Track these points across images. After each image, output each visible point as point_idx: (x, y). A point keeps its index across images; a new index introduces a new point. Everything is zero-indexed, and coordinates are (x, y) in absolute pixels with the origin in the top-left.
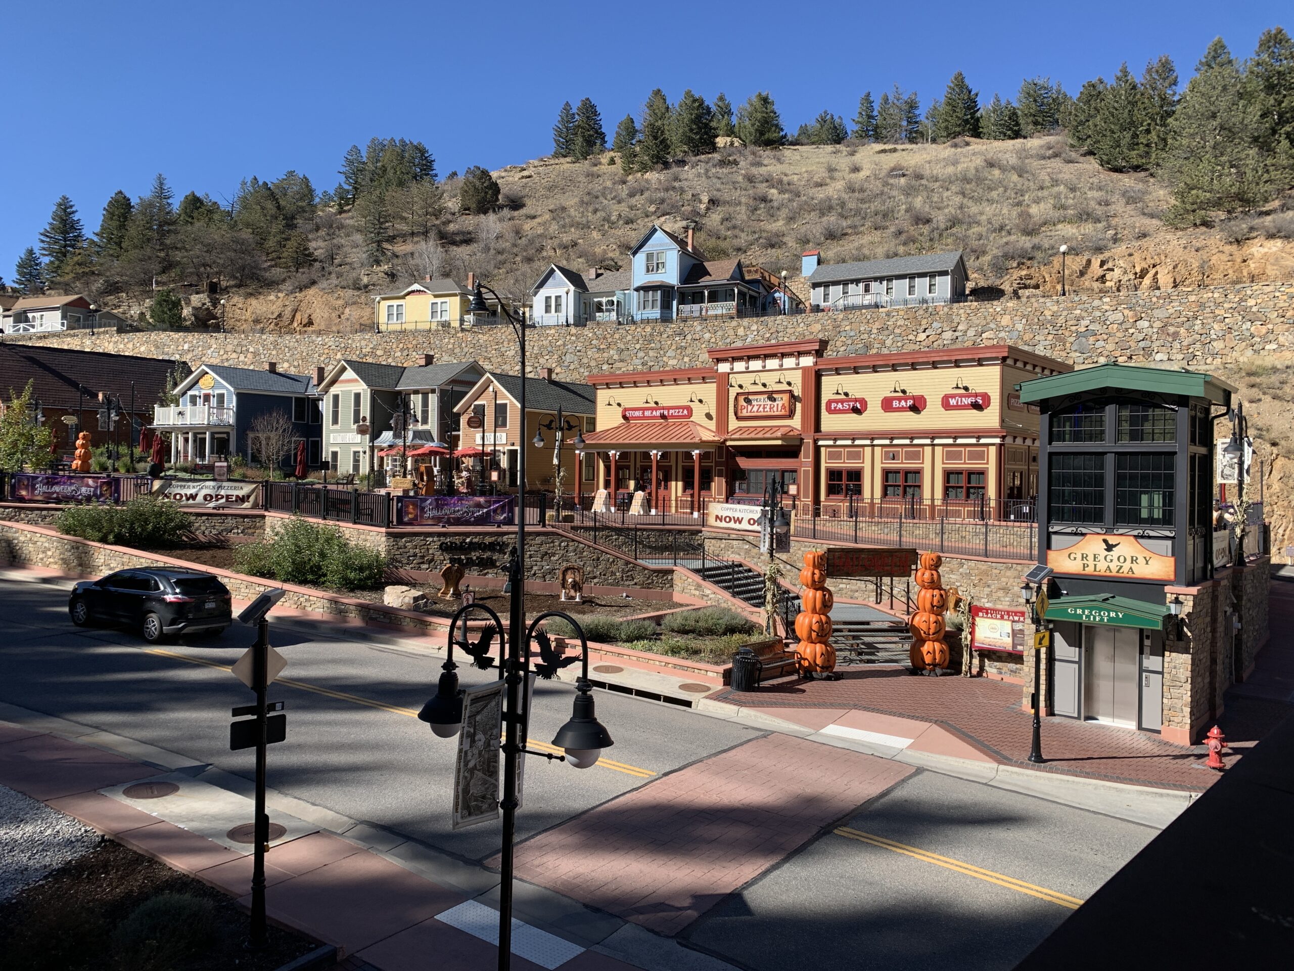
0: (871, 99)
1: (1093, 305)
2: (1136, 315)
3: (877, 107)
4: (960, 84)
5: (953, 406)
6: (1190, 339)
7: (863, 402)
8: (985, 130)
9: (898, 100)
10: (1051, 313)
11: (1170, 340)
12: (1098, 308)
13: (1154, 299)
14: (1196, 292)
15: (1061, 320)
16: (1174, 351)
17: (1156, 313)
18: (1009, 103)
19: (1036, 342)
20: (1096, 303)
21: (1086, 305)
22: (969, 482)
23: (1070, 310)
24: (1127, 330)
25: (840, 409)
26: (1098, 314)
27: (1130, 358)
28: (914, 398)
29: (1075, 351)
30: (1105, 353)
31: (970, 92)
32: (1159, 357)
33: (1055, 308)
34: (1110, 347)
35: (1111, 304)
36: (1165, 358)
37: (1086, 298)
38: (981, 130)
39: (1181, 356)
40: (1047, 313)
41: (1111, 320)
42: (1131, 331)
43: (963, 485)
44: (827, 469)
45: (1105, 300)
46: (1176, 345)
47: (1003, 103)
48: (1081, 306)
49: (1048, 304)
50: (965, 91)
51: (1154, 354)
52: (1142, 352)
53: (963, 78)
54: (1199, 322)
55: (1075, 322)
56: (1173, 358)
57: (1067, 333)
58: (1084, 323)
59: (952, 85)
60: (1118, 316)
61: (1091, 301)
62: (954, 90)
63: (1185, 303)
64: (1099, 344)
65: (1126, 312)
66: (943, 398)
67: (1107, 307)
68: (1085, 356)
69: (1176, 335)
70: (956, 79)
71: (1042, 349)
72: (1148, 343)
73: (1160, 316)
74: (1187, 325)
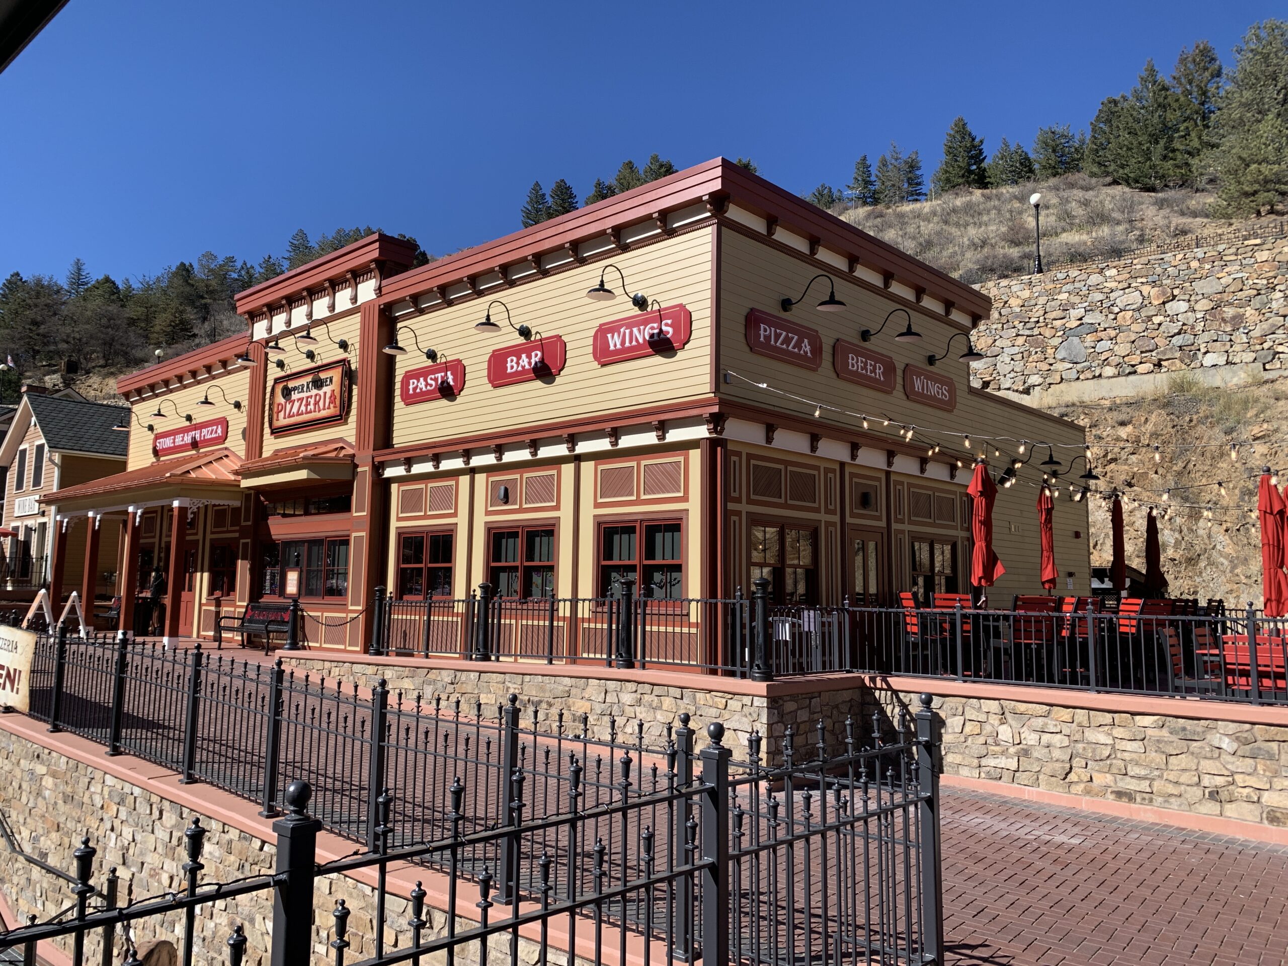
0: (868, 163)
1: (1089, 282)
2: (1164, 293)
3: (874, 171)
4: (962, 130)
5: (617, 352)
6: (1265, 326)
7: (458, 368)
8: (992, 180)
9: (896, 159)
10: (1020, 302)
11: (1228, 329)
12: (1098, 288)
13: (1195, 264)
14: (1269, 246)
15: (1037, 313)
16: (1237, 348)
17: (1198, 286)
18: (1019, 147)
19: (996, 350)
20: (1095, 279)
21: (1077, 285)
22: (650, 554)
23: (1051, 295)
24: (1149, 318)
25: (422, 393)
26: (1098, 296)
27: (1159, 365)
28: (542, 345)
29: (1063, 360)
30: (1114, 360)
31: (973, 139)
32: (1209, 360)
33: (1026, 294)
34: (1122, 349)
35: (1119, 278)
36: (1222, 360)
37: (1077, 273)
38: (988, 180)
39: (1250, 356)
40: (1014, 302)
41: (1121, 305)
42: (1156, 320)
43: (635, 561)
44: (399, 535)
45: (1108, 273)
46: (1240, 337)
47: (1013, 148)
48: (1069, 287)
49: (1014, 289)
50: (967, 137)
51: (1200, 355)
52: (1178, 354)
53: (965, 124)
54: (1278, 295)
55: (1059, 314)
56: (1237, 360)
57: (1048, 333)
58: (1075, 313)
59: (952, 133)
60: (1134, 298)
61: (1084, 276)
62: (954, 137)
63: (1251, 265)
64: (1101, 347)
65: (1146, 289)
66: (595, 337)
67: (1113, 285)
68: (1079, 366)
69: (1237, 321)
70: (956, 125)
71: (1008, 360)
72: (1188, 338)
73: (1207, 290)
74: (1256, 303)
